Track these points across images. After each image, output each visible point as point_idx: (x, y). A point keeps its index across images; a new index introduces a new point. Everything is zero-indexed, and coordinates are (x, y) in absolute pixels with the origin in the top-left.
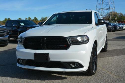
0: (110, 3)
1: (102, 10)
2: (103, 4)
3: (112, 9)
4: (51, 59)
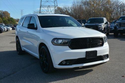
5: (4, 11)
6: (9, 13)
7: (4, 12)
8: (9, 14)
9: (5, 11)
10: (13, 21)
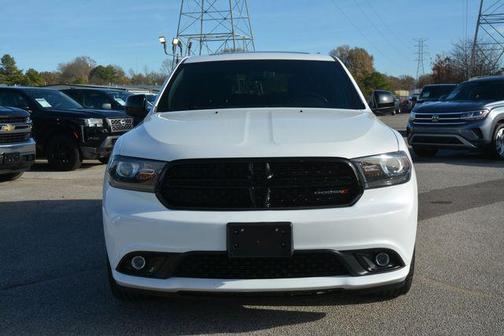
0: (235, 14)
1: (201, 41)
2: (205, 16)
3: (244, 39)
4: (299, 244)
5: (352, 47)
6: (370, 54)
7: (352, 51)
8: (372, 58)
9: (357, 49)
10: (384, 85)
